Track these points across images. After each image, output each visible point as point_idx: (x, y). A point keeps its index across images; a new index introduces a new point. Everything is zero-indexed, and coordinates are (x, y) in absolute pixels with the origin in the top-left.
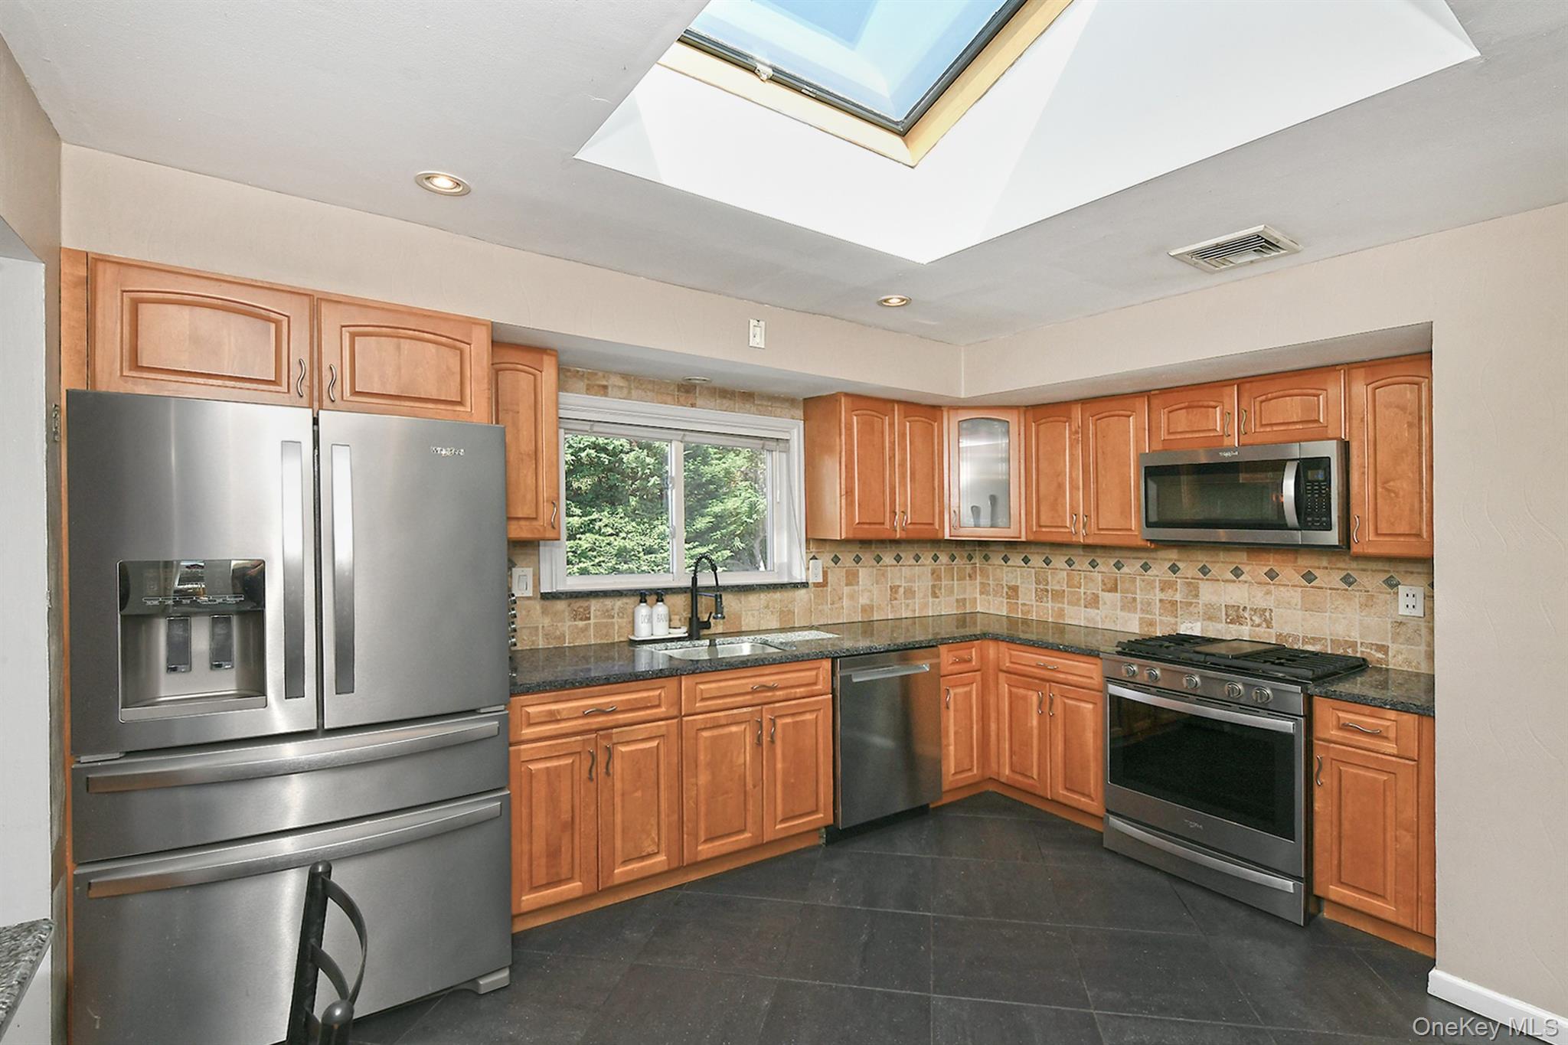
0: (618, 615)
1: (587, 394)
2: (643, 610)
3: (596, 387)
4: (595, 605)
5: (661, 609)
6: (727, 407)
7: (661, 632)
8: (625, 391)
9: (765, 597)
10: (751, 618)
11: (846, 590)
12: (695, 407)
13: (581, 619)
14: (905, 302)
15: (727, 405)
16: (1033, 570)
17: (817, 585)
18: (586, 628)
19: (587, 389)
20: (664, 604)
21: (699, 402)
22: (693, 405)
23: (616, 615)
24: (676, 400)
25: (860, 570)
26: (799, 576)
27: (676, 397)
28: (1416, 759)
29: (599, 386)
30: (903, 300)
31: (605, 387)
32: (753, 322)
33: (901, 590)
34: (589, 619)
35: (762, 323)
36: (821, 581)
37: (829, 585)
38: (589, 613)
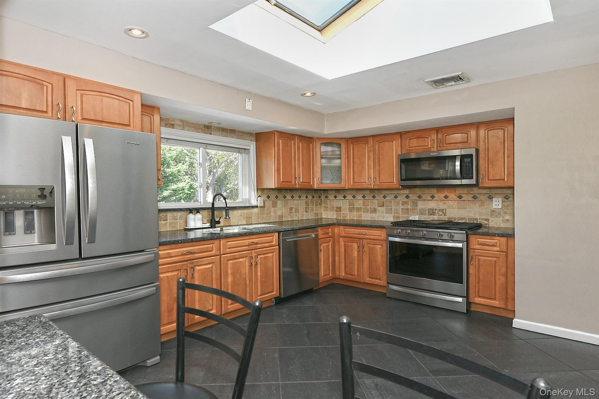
0: (179, 219)
1: (165, 127)
2: (191, 216)
3: (169, 125)
4: (169, 215)
5: (199, 216)
6: (225, 135)
7: (199, 225)
8: (182, 127)
9: (240, 212)
10: (235, 220)
11: (272, 209)
12: (211, 134)
13: (163, 220)
14: (313, 94)
15: (225, 134)
16: (348, 201)
17: (261, 207)
18: (166, 224)
19: (165, 125)
20: (200, 214)
21: (213, 133)
22: (210, 134)
23: (178, 219)
24: (203, 131)
25: (278, 201)
26: (254, 203)
27: (203, 130)
28: (506, 252)
29: (171, 124)
30: (312, 94)
31: (173, 125)
32: (247, 100)
33: (294, 209)
34: (167, 220)
35: (251, 100)
36: (263, 205)
37: (266, 207)
38: (167, 218)
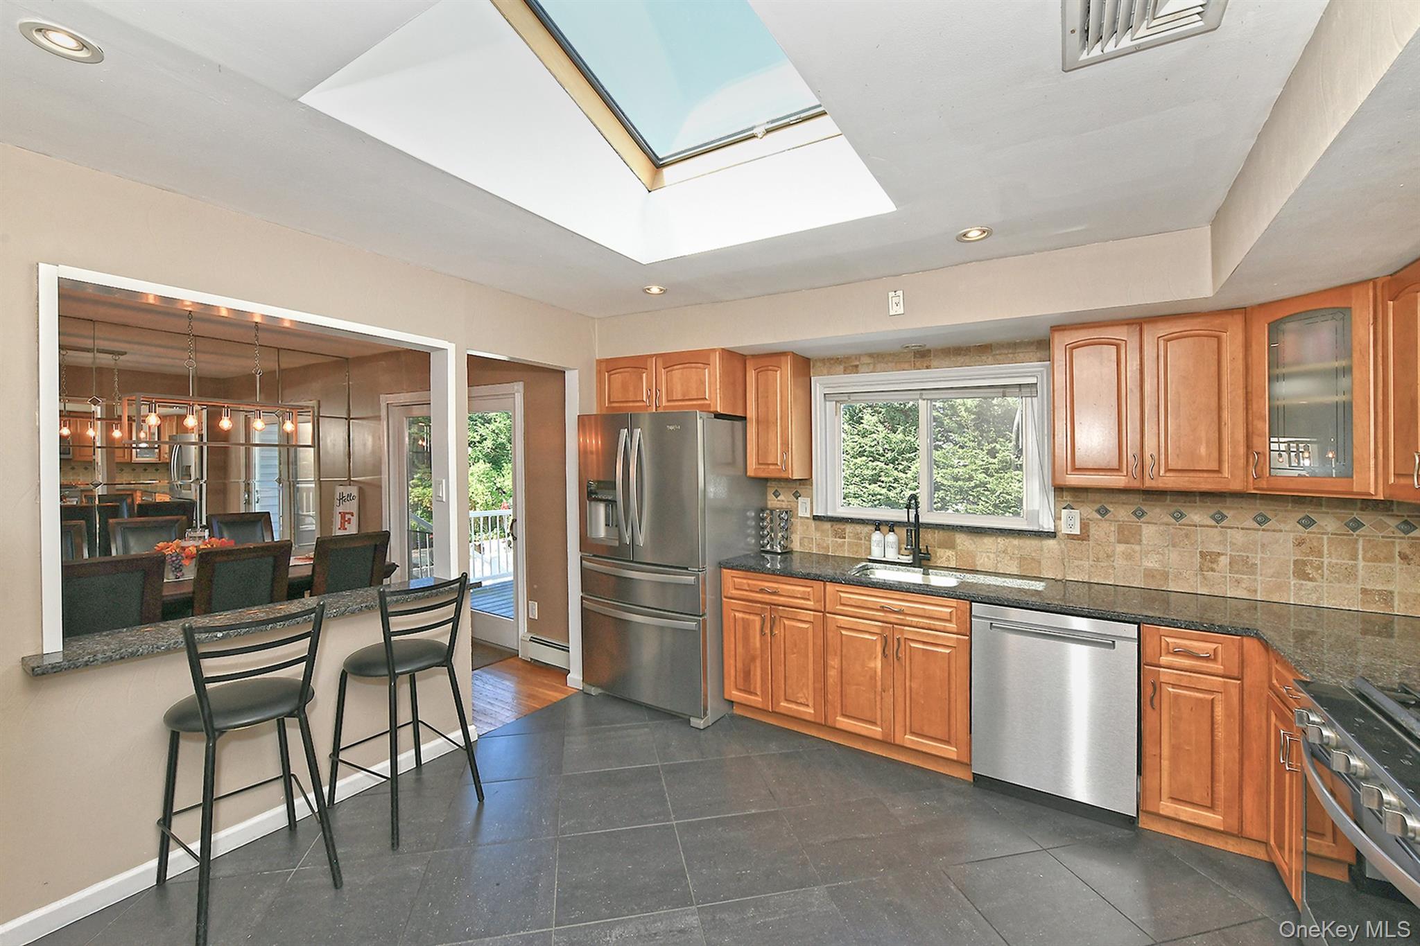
0: (865, 538)
1: (845, 374)
2: (877, 536)
3: (850, 368)
4: (849, 528)
5: (891, 537)
6: (962, 363)
7: (892, 555)
8: (871, 366)
11: (1120, 548)
12: (930, 368)
13: (839, 537)
14: (986, 234)
15: (963, 360)
17: (1071, 537)
18: (842, 545)
19: (845, 370)
21: (934, 363)
22: (927, 368)
23: (863, 538)
24: (913, 365)
26: (1048, 526)
27: (913, 363)
29: (852, 366)
30: (984, 232)
31: (857, 366)
32: (891, 294)
33: (1224, 561)
34: (845, 538)
36: (1079, 533)
37: (1091, 538)
38: (845, 534)
